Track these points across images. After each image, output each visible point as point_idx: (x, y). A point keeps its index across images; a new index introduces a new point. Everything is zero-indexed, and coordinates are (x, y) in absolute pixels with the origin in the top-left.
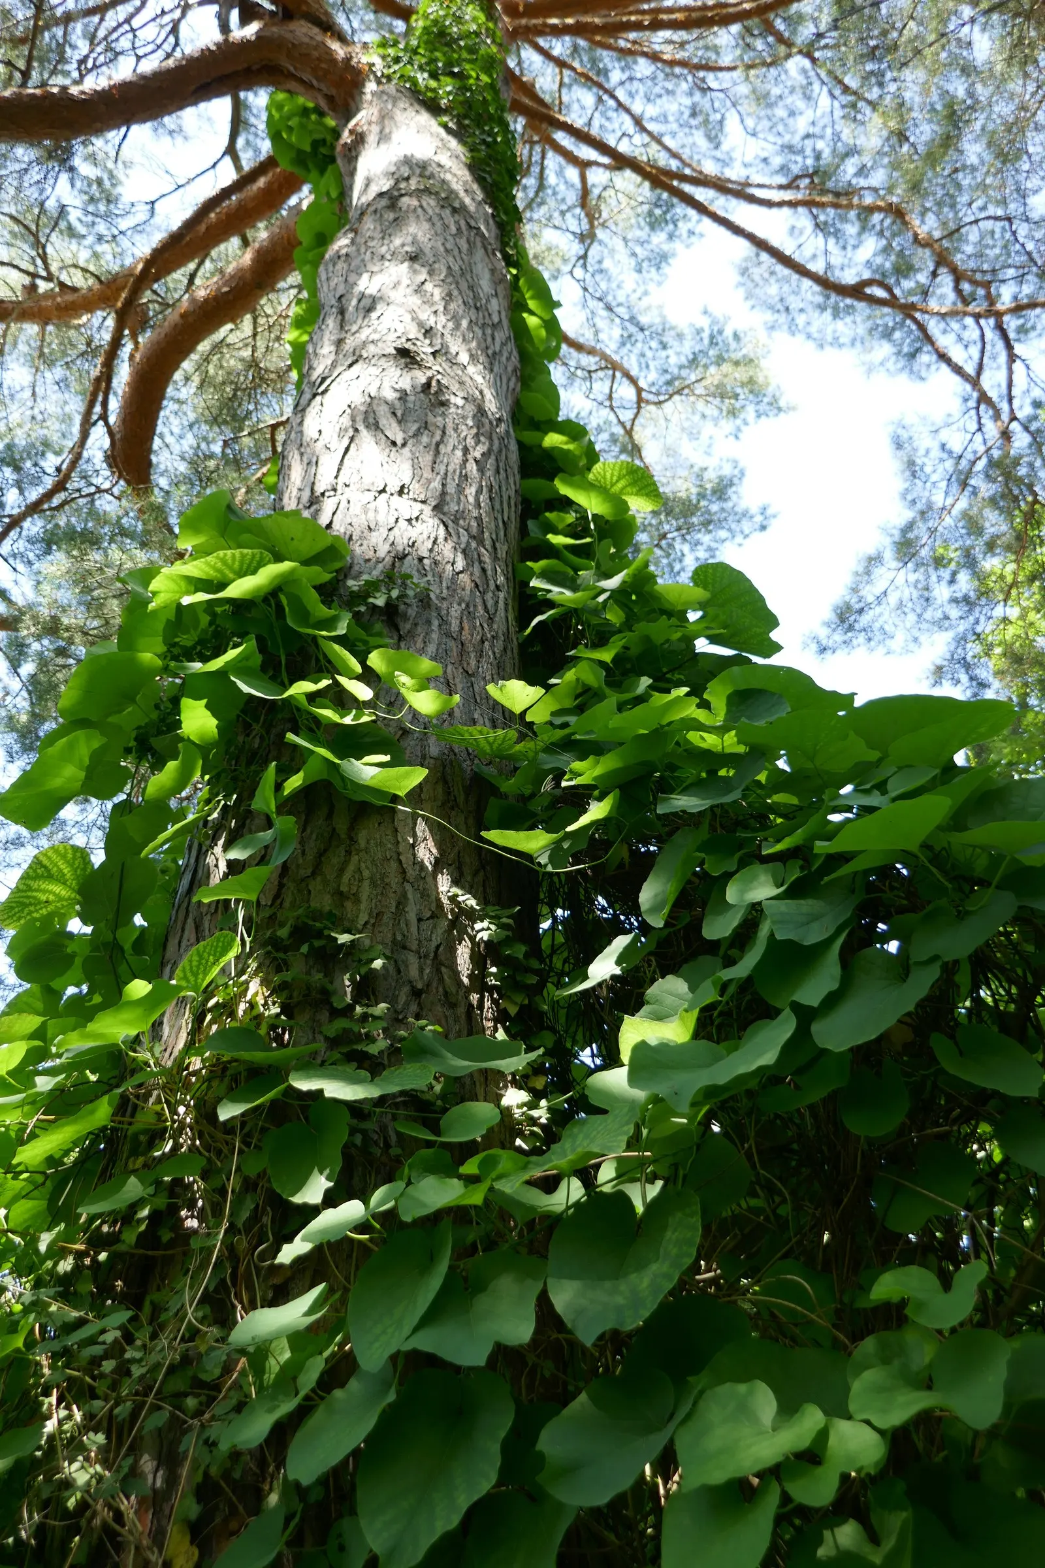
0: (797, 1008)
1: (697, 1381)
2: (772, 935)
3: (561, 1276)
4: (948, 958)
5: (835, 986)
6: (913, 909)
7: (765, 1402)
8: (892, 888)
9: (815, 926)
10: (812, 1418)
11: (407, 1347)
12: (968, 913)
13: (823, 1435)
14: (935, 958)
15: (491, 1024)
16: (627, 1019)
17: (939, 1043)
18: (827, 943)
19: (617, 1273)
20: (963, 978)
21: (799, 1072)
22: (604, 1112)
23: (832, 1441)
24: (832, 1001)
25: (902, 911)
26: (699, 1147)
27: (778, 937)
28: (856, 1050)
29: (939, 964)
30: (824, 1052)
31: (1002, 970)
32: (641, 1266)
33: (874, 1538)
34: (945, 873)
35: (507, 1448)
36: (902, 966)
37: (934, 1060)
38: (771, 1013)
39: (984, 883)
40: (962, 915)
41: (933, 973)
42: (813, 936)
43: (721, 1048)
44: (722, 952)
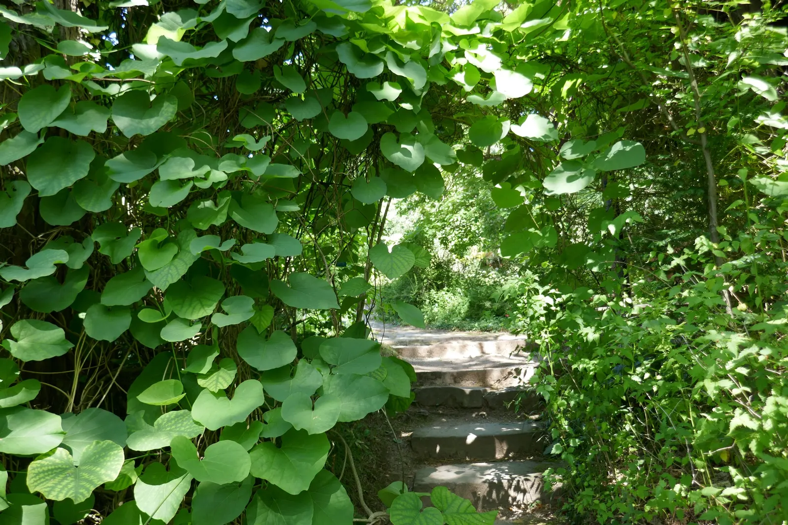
0: (228, 40)
1: (166, 156)
2: (225, 10)
3: (117, 114)
4: (288, 40)
5: (245, 37)
6: (280, 17)
7: (191, 163)
8: (275, 6)
9: (242, 11)
10: (207, 168)
11: (53, 125)
12: (299, 26)
13: (209, 173)
14: (283, 38)
15: (75, 7)
16: (153, 24)
17: (276, 68)
18: (245, 20)
19: (141, 117)
20: (291, 50)
21: (223, 65)
22: (141, 60)
23: (211, 175)
24: (242, 42)
25: (276, 17)
26: (176, 83)
27: (228, 11)
28: (247, 63)
29: (284, 41)
30: (234, 60)
31: (305, 50)
32: (151, 117)
33: (216, 205)
34: (295, 6)
35: (92, 164)
36: (270, 38)
37: (273, 75)
38: (218, 40)
39: (308, 16)
40: (297, 26)
41: (281, 44)
42: (241, 15)
43: (195, 48)
44: (199, 9)
